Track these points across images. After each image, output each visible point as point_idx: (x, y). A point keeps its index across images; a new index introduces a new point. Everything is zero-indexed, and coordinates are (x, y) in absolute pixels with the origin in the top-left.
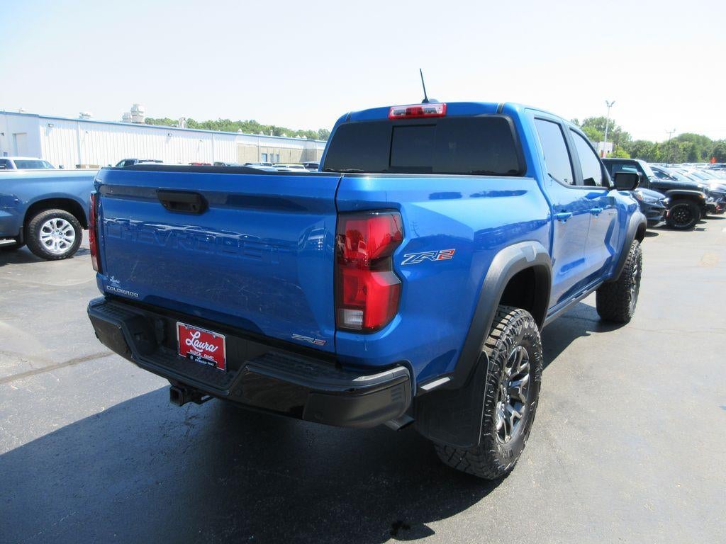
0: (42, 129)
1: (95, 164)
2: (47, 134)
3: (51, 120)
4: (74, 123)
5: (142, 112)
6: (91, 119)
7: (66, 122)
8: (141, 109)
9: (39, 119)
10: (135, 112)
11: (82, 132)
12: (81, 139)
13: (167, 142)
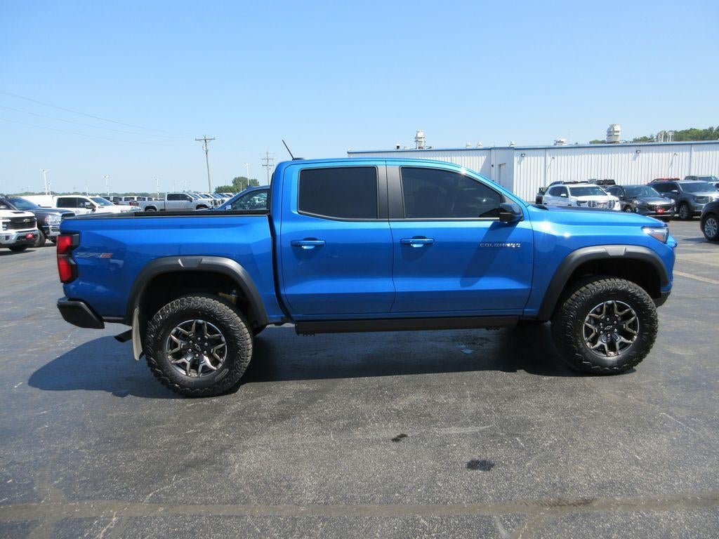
0: (516, 159)
1: (559, 180)
2: (519, 163)
3: (523, 151)
4: (544, 151)
5: (618, 132)
6: (564, 145)
7: (536, 151)
8: (616, 128)
9: (515, 151)
10: (611, 132)
11: (549, 158)
12: (548, 163)
13: (635, 159)
